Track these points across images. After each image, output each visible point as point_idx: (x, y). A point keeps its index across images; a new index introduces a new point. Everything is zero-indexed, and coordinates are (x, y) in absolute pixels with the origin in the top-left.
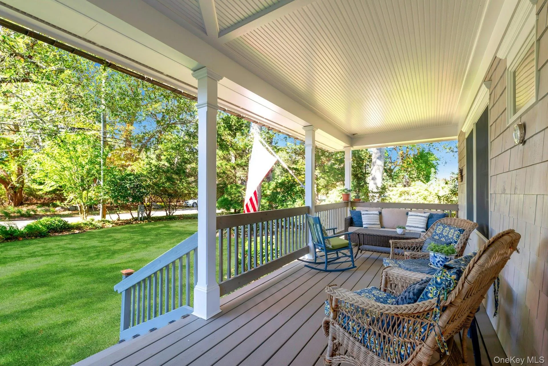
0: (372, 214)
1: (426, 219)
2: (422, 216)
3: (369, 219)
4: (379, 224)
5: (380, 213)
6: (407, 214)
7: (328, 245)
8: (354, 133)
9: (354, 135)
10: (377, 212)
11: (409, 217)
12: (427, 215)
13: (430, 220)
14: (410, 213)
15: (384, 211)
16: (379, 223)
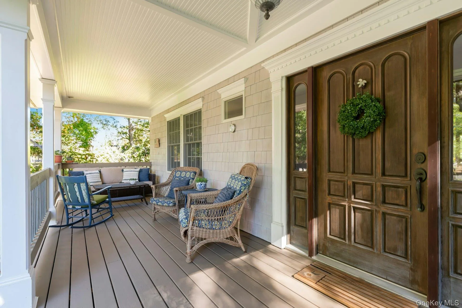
0: (94, 173)
1: (138, 173)
2: (135, 171)
3: (92, 178)
4: (100, 182)
5: (100, 172)
6: (123, 171)
7: (93, 202)
8: (70, 96)
9: (69, 97)
10: (98, 171)
11: (124, 173)
12: (138, 170)
13: (140, 173)
14: (124, 170)
15: (103, 170)
16: (100, 180)
